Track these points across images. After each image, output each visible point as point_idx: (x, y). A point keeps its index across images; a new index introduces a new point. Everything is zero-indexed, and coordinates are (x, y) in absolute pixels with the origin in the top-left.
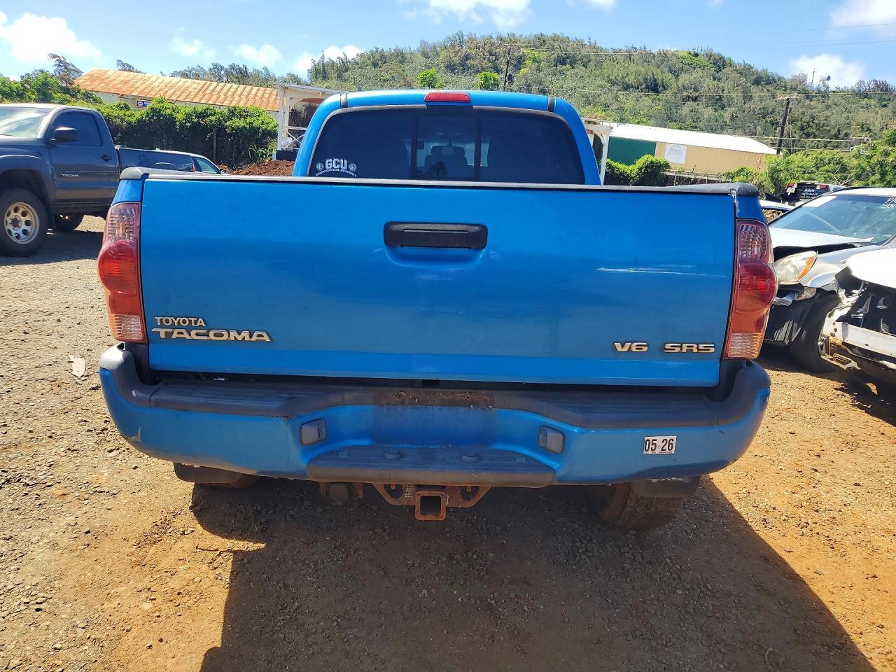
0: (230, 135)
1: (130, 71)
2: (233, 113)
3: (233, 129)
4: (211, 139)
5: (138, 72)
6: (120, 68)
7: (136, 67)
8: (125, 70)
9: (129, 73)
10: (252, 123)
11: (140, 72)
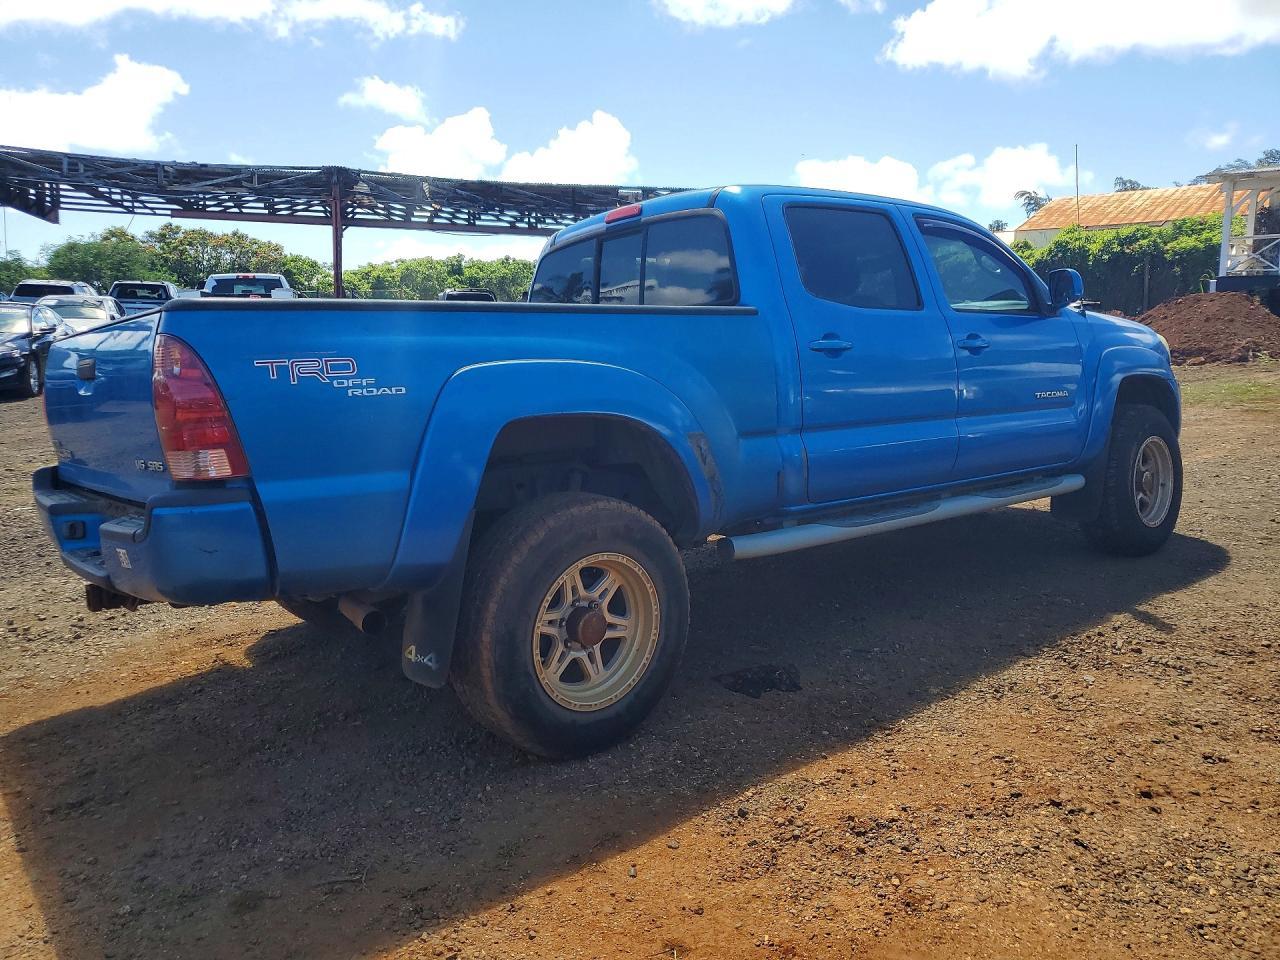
0: (1172, 263)
1: (1133, 189)
2: (1179, 229)
3: (1176, 253)
4: (1141, 274)
5: (1144, 188)
6: (1118, 188)
7: (1143, 183)
8: (1126, 190)
9: (1132, 192)
10: (1211, 240)
11: (1148, 188)
